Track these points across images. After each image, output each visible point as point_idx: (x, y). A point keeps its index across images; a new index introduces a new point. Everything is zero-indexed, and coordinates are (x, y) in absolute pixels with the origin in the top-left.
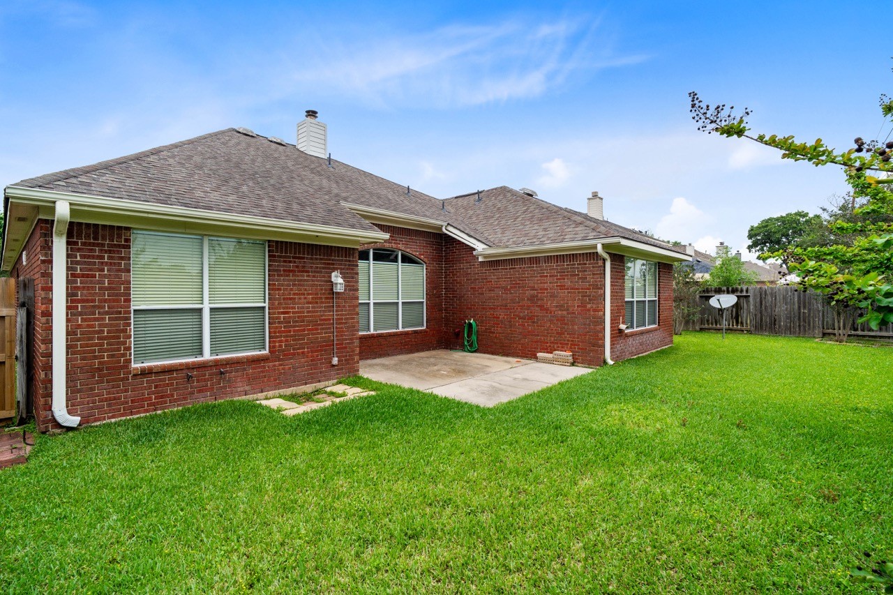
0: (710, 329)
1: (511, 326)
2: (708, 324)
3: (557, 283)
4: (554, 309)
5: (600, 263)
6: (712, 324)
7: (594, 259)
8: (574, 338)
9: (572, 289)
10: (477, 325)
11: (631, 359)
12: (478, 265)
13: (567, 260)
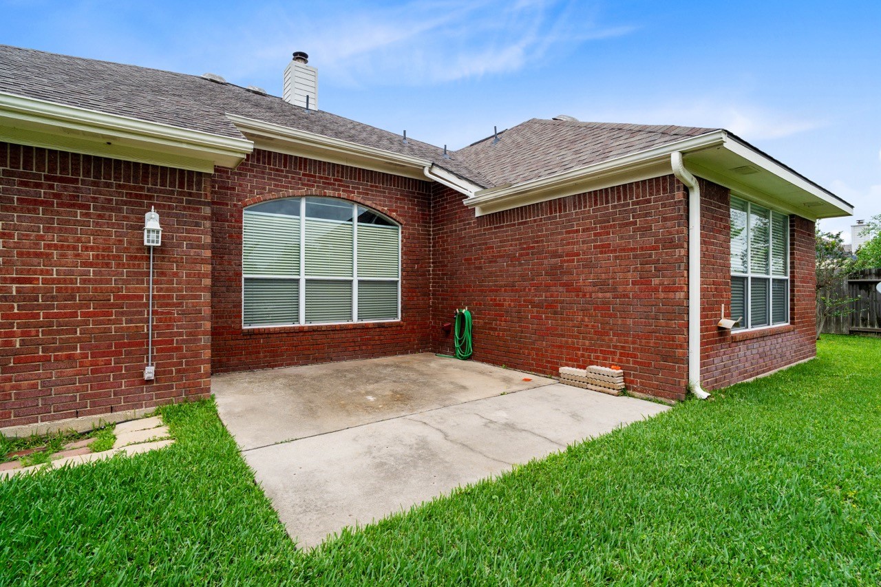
0: (867, 332)
1: (520, 319)
2: (866, 325)
3: (595, 241)
4: (590, 289)
5: (679, 195)
6: (872, 325)
7: (665, 190)
8: (626, 342)
9: (623, 250)
10: (473, 318)
11: (742, 385)
12: (474, 223)
13: (613, 198)
